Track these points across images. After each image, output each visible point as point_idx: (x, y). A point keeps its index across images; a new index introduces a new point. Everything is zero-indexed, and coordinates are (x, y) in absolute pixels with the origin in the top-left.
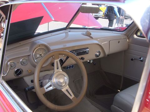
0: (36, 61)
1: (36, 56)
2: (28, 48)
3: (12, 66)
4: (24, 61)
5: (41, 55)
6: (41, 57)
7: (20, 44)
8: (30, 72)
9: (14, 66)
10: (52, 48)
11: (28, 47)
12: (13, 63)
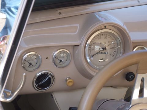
0: (89, 60)
1: (93, 49)
2: (76, 27)
3: (30, 64)
4: (62, 55)
5: (104, 49)
6: (105, 53)
7: (60, 13)
8: (71, 84)
9: (37, 66)
10: (134, 36)
11: (78, 25)
12: (35, 57)
